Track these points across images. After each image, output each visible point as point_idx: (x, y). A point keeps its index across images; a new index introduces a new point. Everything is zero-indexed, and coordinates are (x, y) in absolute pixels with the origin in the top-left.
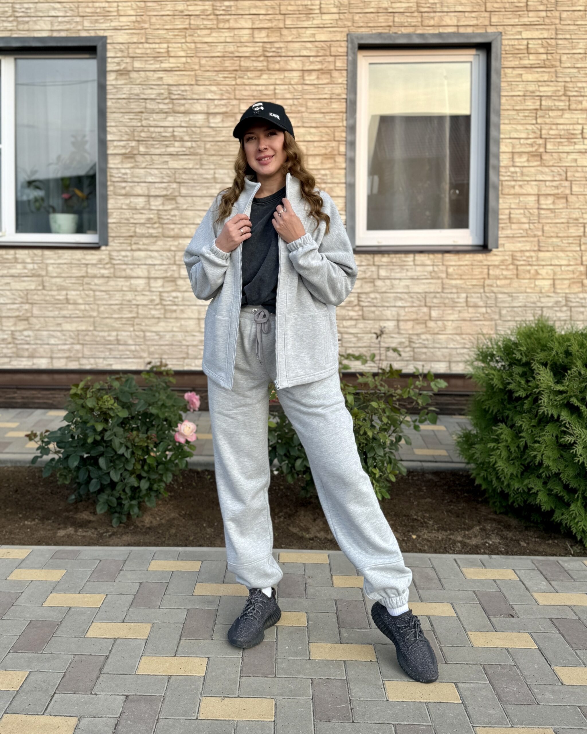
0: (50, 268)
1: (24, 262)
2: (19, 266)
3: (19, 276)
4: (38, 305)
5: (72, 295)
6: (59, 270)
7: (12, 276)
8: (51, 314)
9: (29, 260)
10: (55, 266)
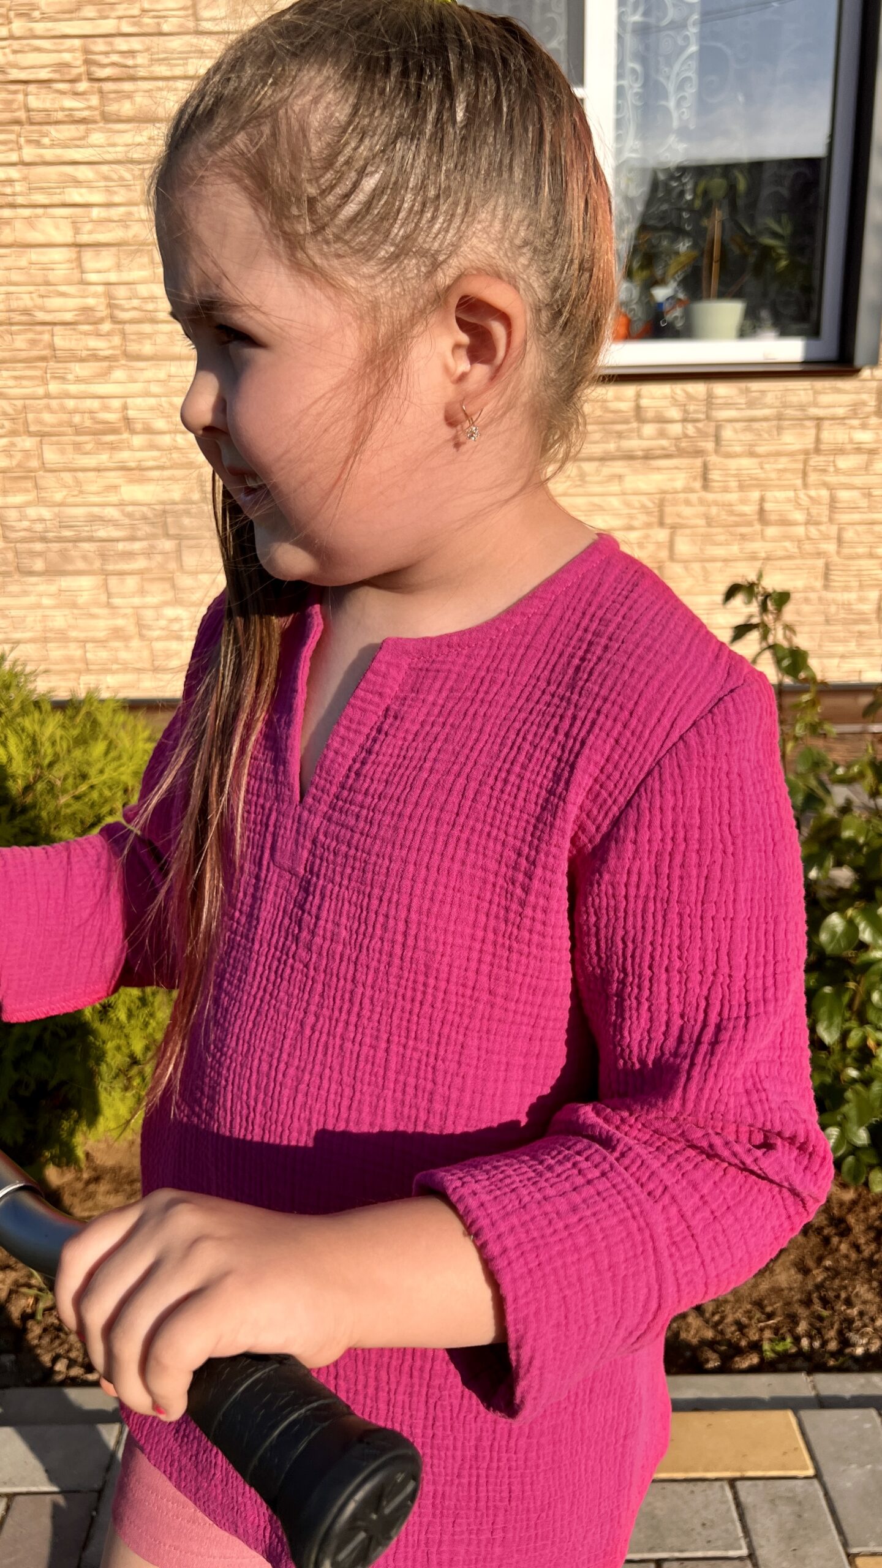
0: (727, 433)
1: (661, 420)
2: (649, 429)
3: (648, 456)
4: (688, 531)
5: (778, 500)
6: (748, 437)
7: (629, 457)
8: (720, 552)
9: (674, 413)
10: (739, 425)
